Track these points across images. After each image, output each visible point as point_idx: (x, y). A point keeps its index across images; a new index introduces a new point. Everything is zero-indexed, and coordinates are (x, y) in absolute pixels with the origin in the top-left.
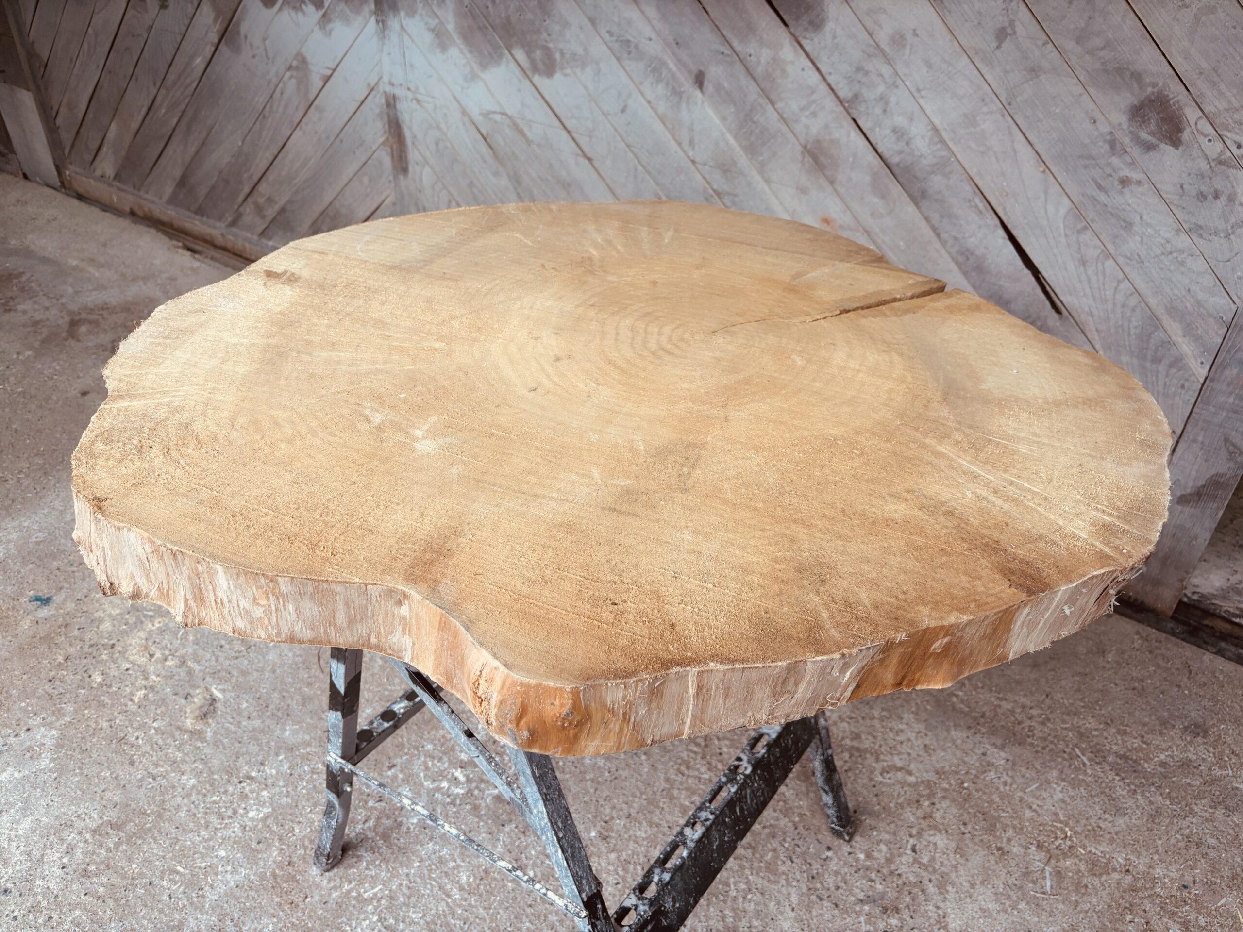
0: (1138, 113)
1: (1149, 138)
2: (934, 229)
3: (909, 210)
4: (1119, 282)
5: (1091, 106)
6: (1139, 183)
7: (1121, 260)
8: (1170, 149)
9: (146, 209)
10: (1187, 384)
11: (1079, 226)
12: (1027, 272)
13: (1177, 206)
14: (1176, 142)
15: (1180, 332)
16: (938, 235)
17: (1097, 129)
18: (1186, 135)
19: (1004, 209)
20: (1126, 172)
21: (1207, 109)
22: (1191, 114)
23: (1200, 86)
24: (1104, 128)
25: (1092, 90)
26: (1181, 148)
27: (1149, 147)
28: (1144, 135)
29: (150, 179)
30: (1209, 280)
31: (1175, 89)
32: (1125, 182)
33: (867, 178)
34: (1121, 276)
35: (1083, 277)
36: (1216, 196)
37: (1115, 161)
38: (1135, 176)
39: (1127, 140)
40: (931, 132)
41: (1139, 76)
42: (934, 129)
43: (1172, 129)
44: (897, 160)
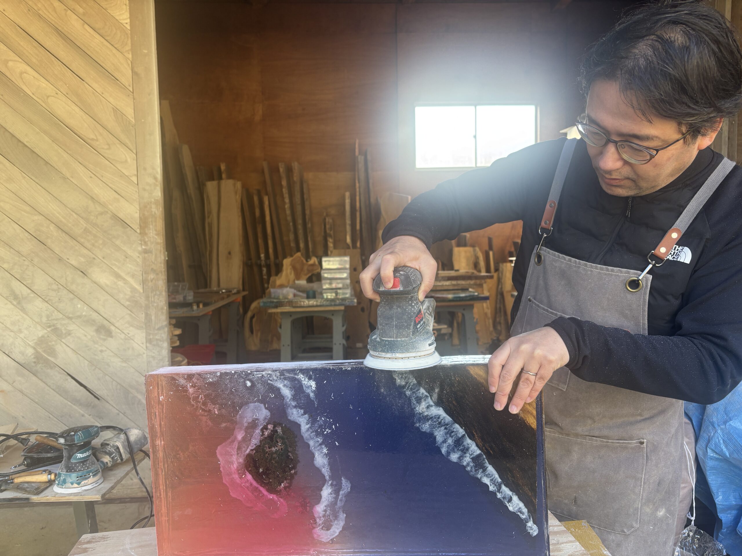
0: (98, 331)
1: (104, 337)
2: (44, 382)
3: (34, 378)
4: (112, 382)
5: (83, 331)
6: (106, 351)
7: (109, 375)
8: (110, 339)
11: (93, 368)
12: (82, 388)
14: (112, 337)
15: (135, 392)
16: (46, 384)
17: (87, 338)
18: (113, 334)
19: (68, 369)
20: (100, 348)
21: (116, 326)
22: (113, 328)
23: (112, 320)
24: (89, 337)
25: (82, 327)
26: (114, 338)
27: (105, 340)
28: (102, 337)
31: (105, 322)
32: (101, 351)
33: (15, 372)
34: (112, 380)
35: (101, 384)
36: (129, 349)
37: (96, 346)
38: (104, 348)
39: (97, 339)
40: (34, 350)
41: (94, 321)
42: (34, 348)
43: (109, 334)
44: (24, 362)
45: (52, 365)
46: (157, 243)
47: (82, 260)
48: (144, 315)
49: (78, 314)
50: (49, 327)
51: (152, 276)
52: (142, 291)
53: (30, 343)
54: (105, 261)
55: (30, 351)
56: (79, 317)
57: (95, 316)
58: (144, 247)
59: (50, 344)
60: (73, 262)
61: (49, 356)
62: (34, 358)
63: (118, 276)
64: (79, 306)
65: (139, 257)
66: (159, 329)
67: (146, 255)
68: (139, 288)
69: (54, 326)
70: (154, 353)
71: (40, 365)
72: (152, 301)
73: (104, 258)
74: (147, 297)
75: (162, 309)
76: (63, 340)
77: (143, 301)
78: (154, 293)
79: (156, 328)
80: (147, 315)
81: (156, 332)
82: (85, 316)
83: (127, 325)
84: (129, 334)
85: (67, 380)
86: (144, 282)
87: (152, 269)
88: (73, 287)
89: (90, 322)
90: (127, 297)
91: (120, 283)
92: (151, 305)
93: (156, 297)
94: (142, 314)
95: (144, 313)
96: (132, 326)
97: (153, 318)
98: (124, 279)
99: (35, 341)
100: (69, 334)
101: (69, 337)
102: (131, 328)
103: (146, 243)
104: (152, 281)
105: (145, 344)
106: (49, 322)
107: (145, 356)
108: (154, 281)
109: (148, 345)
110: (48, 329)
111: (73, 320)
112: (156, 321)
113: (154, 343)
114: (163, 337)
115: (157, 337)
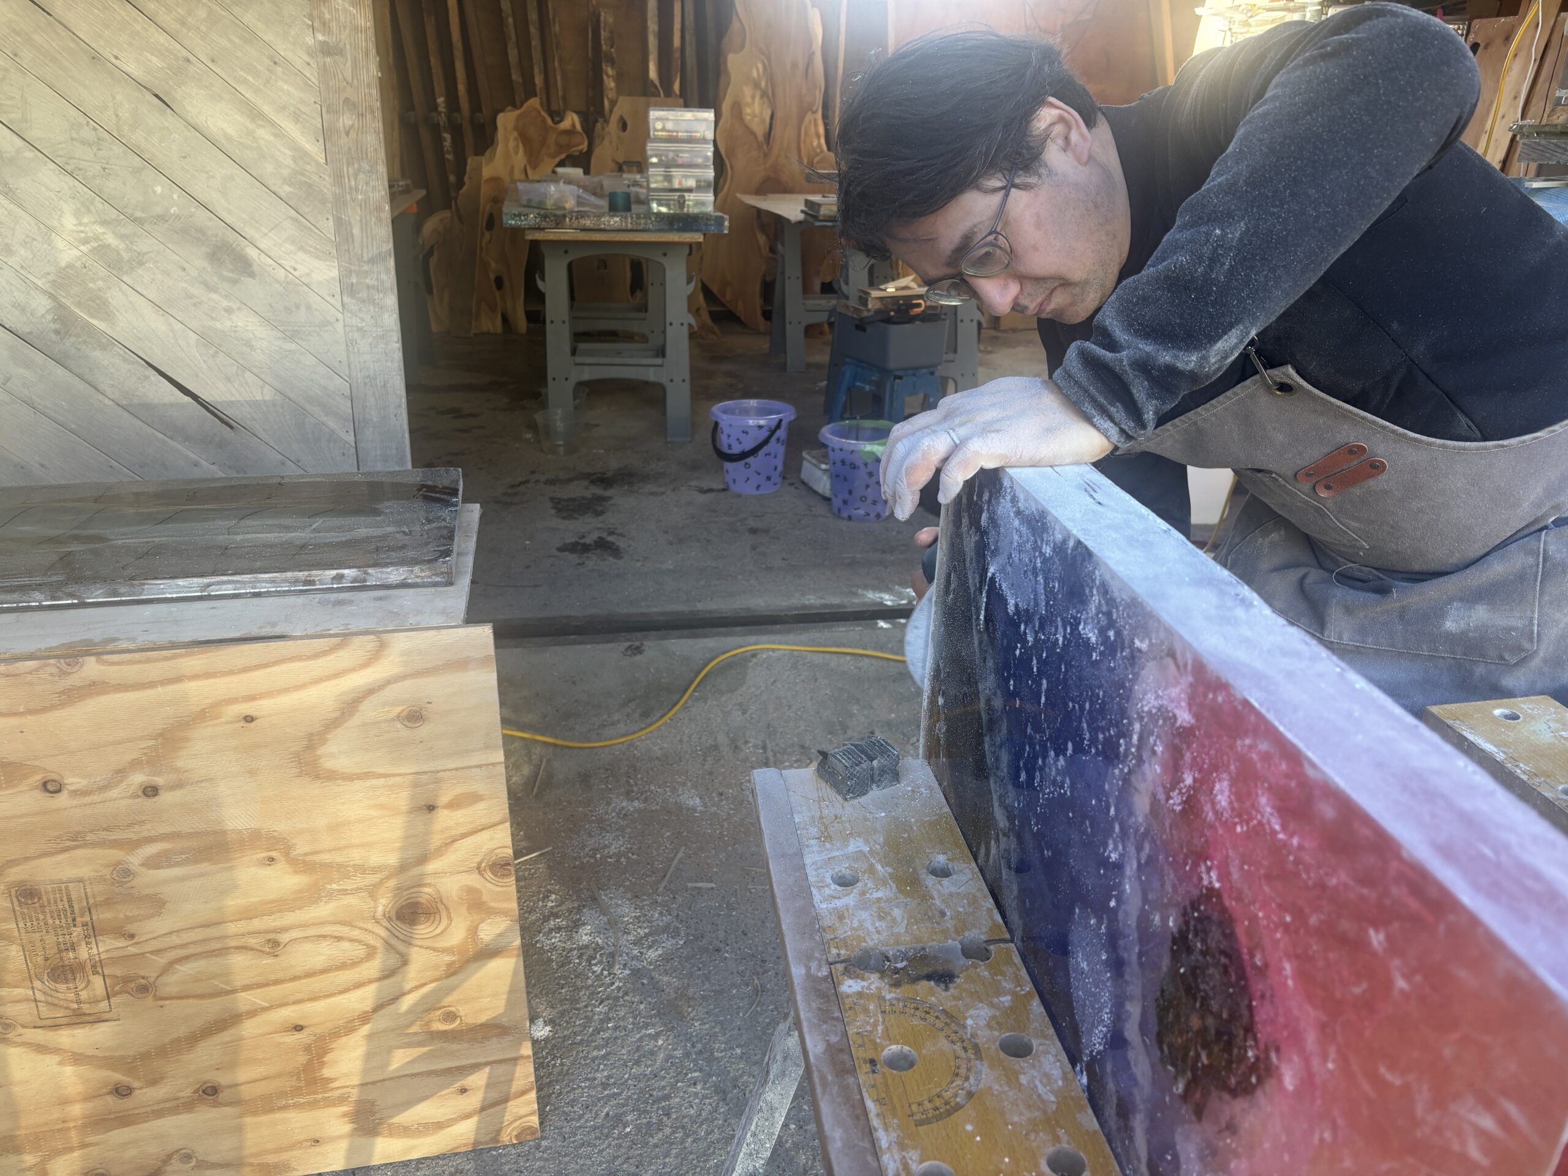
0: (214, 258)
1: (230, 275)
3: (60, 371)
4: (262, 388)
5: (176, 258)
6: (239, 309)
7: (255, 371)
8: (248, 280)
10: (346, 451)
11: (211, 352)
12: (186, 398)
13: (275, 321)
14: (251, 275)
15: (323, 414)
17: (189, 275)
18: (255, 268)
20: (225, 303)
21: (261, 247)
22: (251, 251)
23: (249, 232)
24: (195, 273)
25: (169, 246)
26: (257, 278)
27: (234, 282)
28: (225, 273)
30: (322, 369)
31: (231, 236)
32: (228, 310)
34: (261, 383)
35: (234, 391)
36: (298, 307)
37: (214, 296)
38: (234, 305)
39: (216, 279)
40: (49, 301)
41: (201, 231)
42: (52, 297)
43: (244, 266)
44: (28, 330)
45: (104, 341)
46: (356, 29)
47: (156, 62)
48: (331, 223)
49: (158, 210)
50: (85, 241)
51: (347, 120)
52: (323, 161)
53: (39, 283)
54: (218, 71)
55: (41, 304)
56: (162, 218)
57: (201, 217)
58: (320, 37)
59: (91, 285)
60: (132, 68)
61: (93, 317)
62: (54, 321)
63: (255, 114)
64: (159, 189)
65: (308, 64)
66: (372, 261)
67: (328, 60)
68: (315, 150)
69: (96, 238)
70: (363, 320)
71: (73, 339)
72: (351, 188)
73: (213, 61)
74: (338, 177)
75: (379, 209)
76: (125, 278)
77: (327, 186)
78: (356, 166)
79: (365, 258)
80: (339, 223)
81: (366, 268)
82: (178, 217)
83: (289, 247)
84: (295, 269)
85: (147, 377)
86: (327, 135)
87: (347, 101)
88: (138, 137)
89: (190, 234)
90: (286, 172)
91: (264, 134)
92: (348, 197)
93: (361, 176)
94: (327, 219)
95: (331, 218)
96: (301, 249)
97: (356, 231)
98: (273, 124)
99: (50, 278)
100: (141, 264)
101: (140, 271)
102: (301, 255)
103: (325, 26)
104: (347, 134)
105: (338, 296)
106: (82, 228)
107: (339, 326)
108: (353, 135)
109: (346, 299)
110: (82, 248)
111: (146, 226)
112: (365, 240)
113: (360, 295)
114: (382, 282)
115: (367, 281)
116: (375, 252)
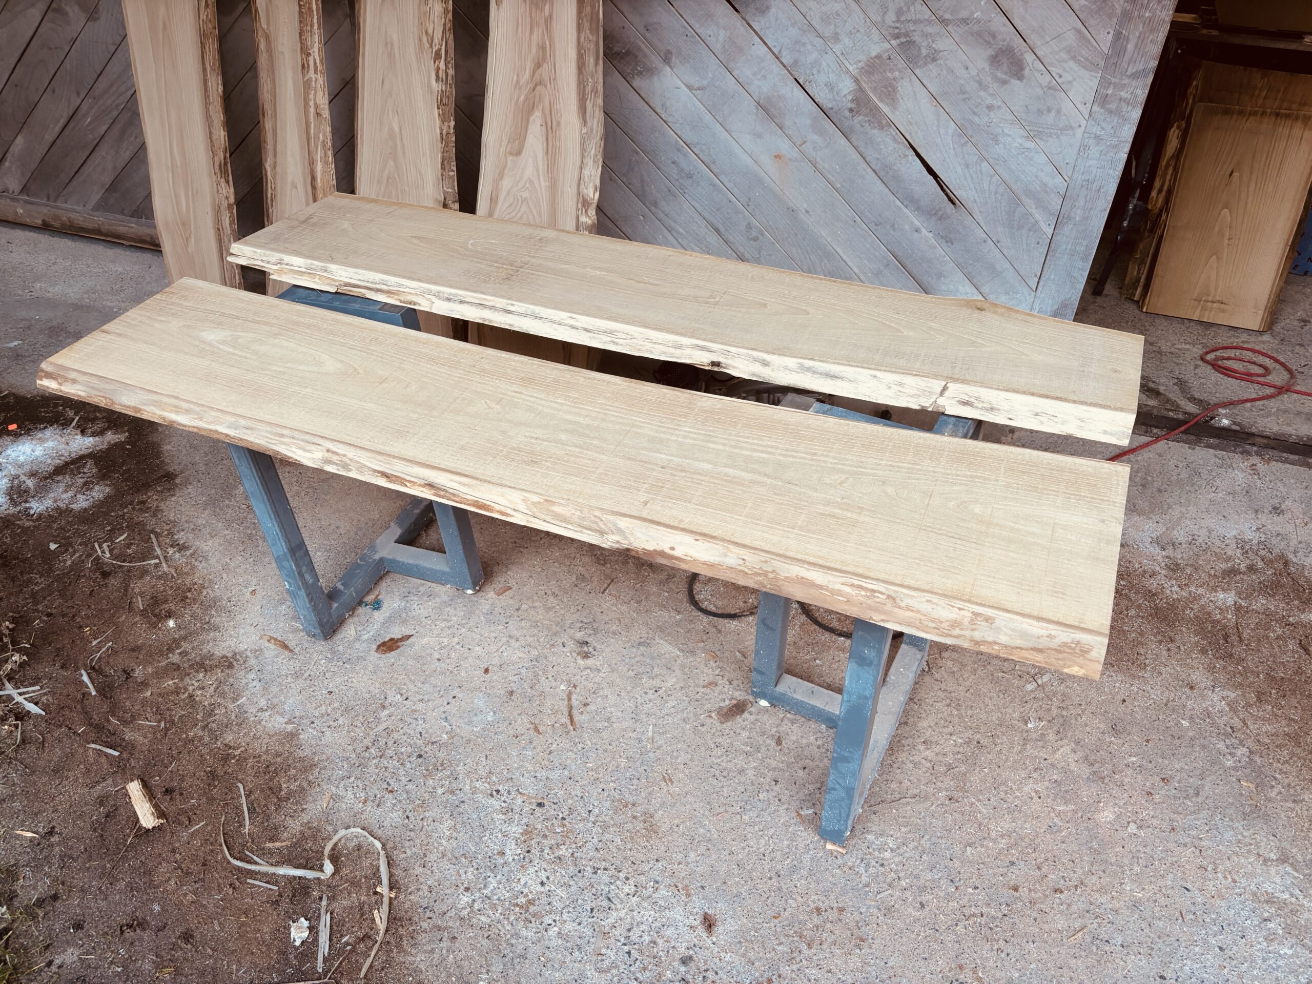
0: (995, 60)
1: (1003, 76)
2: (860, 153)
3: (843, 141)
4: (992, 177)
5: (965, 57)
6: (999, 107)
7: (991, 161)
8: (1015, 82)
9: (64, 219)
10: (1041, 241)
11: (963, 141)
12: (930, 178)
13: (1025, 121)
14: (1020, 78)
15: (1034, 207)
16: (864, 158)
17: (969, 73)
18: (1026, 72)
19: (911, 134)
20: (989, 101)
21: (1039, 53)
22: (1030, 58)
23: (1033, 38)
24: (974, 72)
25: (962, 46)
26: (1024, 81)
27: (1004, 82)
28: (999, 75)
29: (70, 188)
30: (1049, 168)
31: (1018, 42)
32: (990, 108)
33: (808, 122)
34: (993, 172)
35: (968, 176)
36: (1049, 111)
37: (982, 93)
38: (996, 102)
39: (989, 79)
40: (854, 84)
41: (995, 35)
42: (857, 81)
43: (1017, 69)
44: (830, 106)
45: (884, 122)
48: (1110, 37)
50: (897, 37)
53: (851, 69)
55: (847, 86)
56: (965, 21)
59: (889, 74)
61: (881, 100)
62: (853, 101)
66: (1134, 76)
69: (907, 35)
70: (1103, 129)
71: (861, 118)
76: (917, 71)
77: (1120, 2)
79: (1129, 73)
80: (1118, 36)
81: (1126, 81)
82: (978, 21)
83: (1064, 55)
84: (1060, 76)
85: (906, 156)
89: (984, 36)
92: (1135, 14)
94: (1108, 33)
95: (1112, 33)
96: (1073, 58)
97: (1130, 47)
99: (860, 65)
100: (934, 60)
101: (931, 66)
102: (1071, 64)
105: (1089, 105)
106: (898, 25)
107: (1079, 132)
109: (1095, 108)
110: (894, 43)
111: (950, 28)
112: (1135, 55)
113: (1110, 106)
114: (1136, 96)
115: (1122, 94)
116: (1141, 67)
